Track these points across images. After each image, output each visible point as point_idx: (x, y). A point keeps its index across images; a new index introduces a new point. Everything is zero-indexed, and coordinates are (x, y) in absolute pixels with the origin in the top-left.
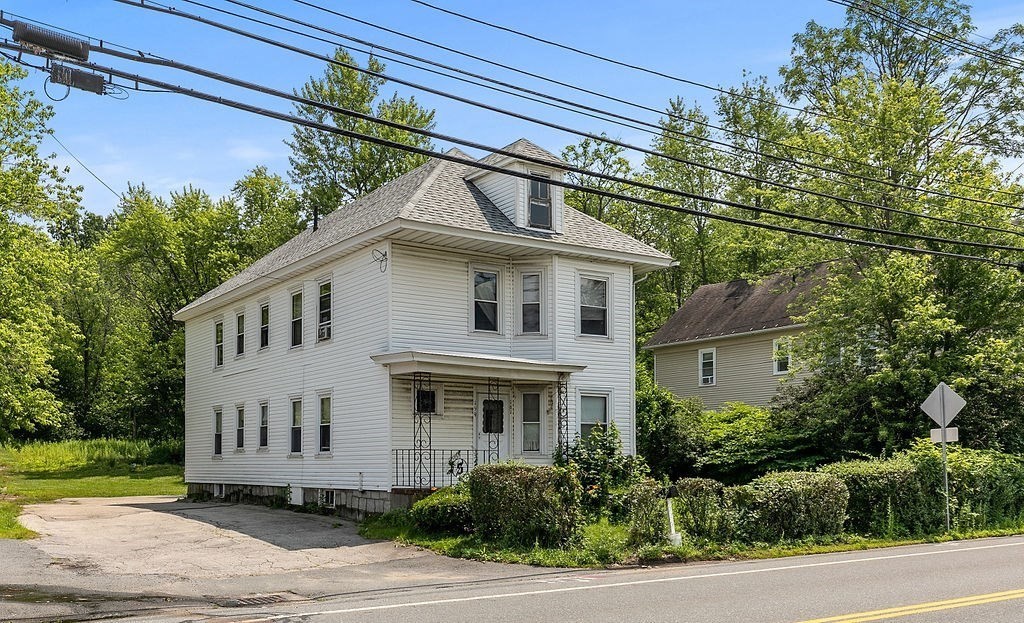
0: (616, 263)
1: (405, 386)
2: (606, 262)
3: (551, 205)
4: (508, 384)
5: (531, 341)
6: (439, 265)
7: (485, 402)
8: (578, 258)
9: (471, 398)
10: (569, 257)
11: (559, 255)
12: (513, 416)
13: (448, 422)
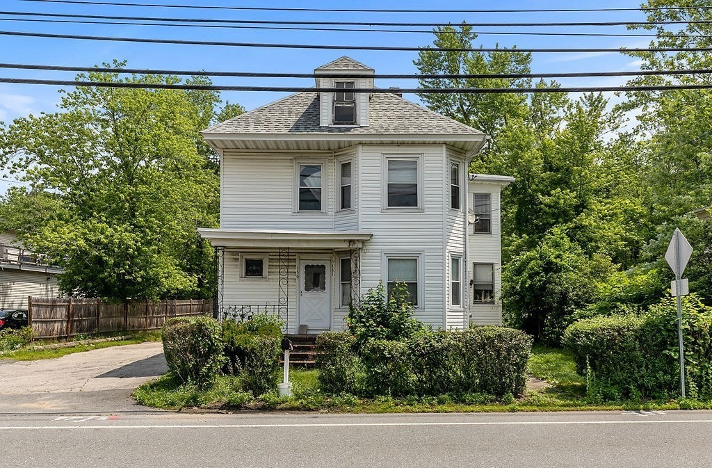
0: (424, 144)
1: (235, 257)
2: (413, 144)
3: (355, 105)
4: (330, 251)
5: (346, 216)
6: (266, 164)
7: (307, 267)
8: (382, 144)
9: (293, 264)
10: (371, 144)
11: (361, 143)
12: (333, 278)
13: (271, 283)
